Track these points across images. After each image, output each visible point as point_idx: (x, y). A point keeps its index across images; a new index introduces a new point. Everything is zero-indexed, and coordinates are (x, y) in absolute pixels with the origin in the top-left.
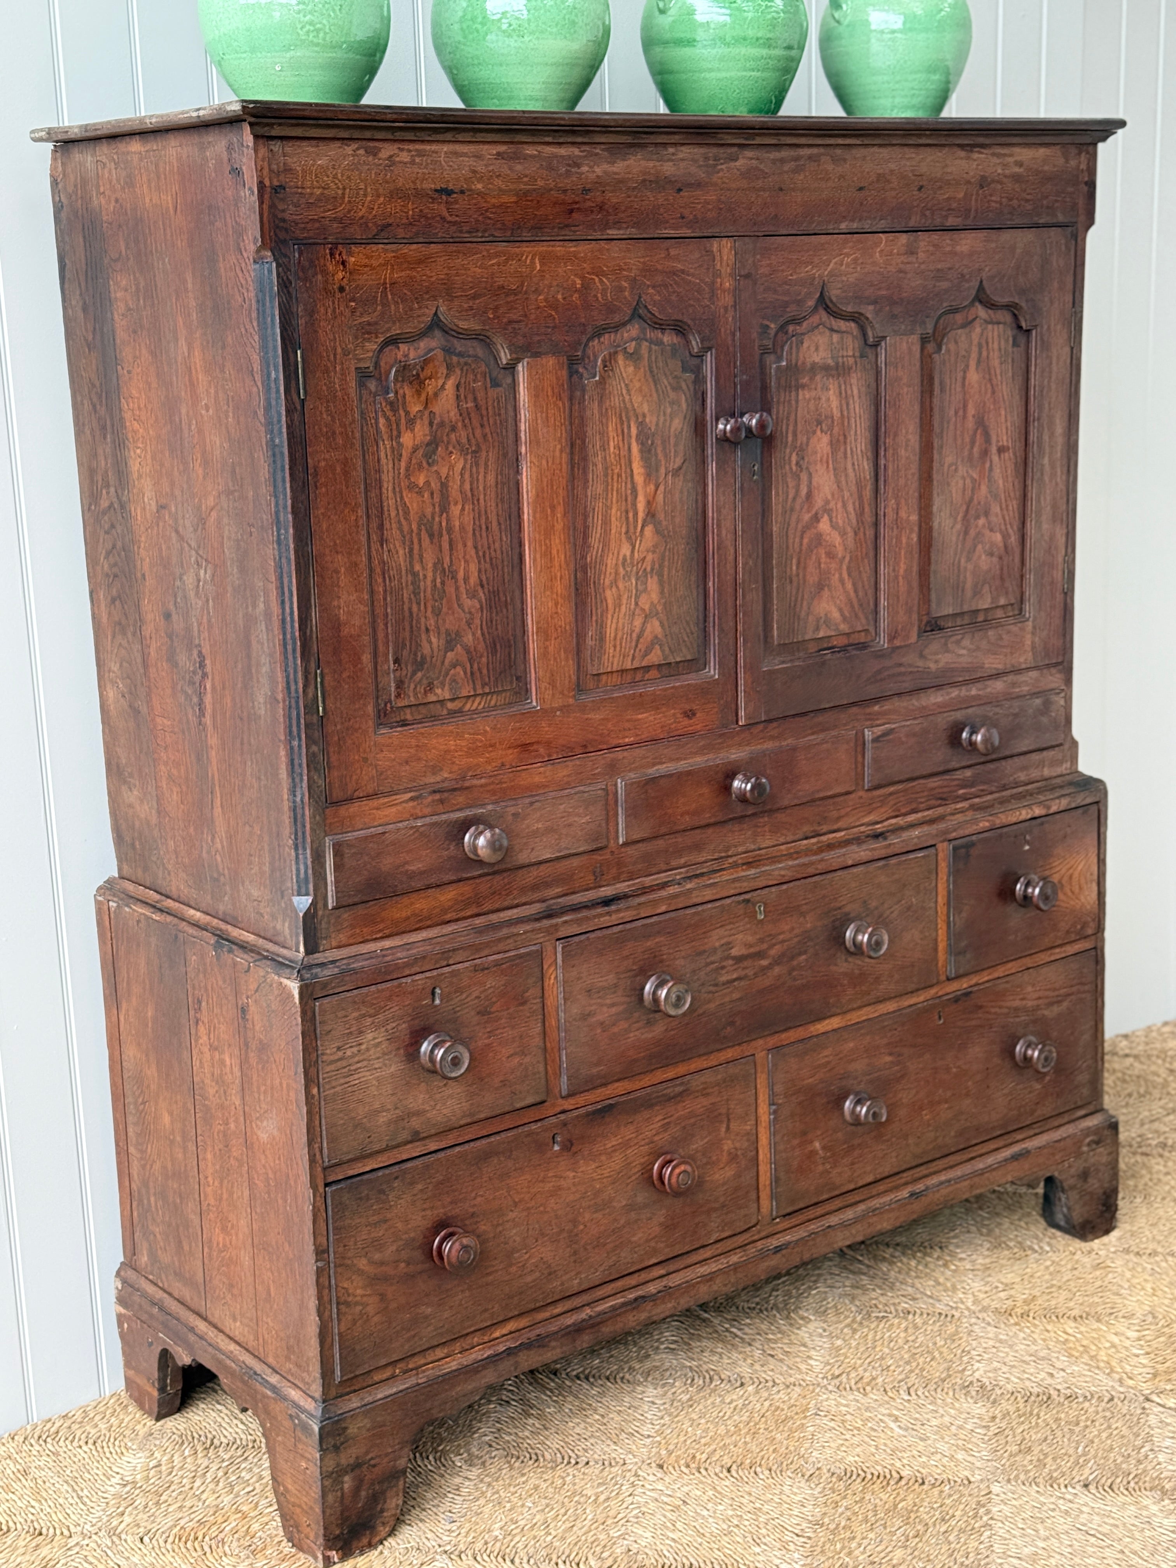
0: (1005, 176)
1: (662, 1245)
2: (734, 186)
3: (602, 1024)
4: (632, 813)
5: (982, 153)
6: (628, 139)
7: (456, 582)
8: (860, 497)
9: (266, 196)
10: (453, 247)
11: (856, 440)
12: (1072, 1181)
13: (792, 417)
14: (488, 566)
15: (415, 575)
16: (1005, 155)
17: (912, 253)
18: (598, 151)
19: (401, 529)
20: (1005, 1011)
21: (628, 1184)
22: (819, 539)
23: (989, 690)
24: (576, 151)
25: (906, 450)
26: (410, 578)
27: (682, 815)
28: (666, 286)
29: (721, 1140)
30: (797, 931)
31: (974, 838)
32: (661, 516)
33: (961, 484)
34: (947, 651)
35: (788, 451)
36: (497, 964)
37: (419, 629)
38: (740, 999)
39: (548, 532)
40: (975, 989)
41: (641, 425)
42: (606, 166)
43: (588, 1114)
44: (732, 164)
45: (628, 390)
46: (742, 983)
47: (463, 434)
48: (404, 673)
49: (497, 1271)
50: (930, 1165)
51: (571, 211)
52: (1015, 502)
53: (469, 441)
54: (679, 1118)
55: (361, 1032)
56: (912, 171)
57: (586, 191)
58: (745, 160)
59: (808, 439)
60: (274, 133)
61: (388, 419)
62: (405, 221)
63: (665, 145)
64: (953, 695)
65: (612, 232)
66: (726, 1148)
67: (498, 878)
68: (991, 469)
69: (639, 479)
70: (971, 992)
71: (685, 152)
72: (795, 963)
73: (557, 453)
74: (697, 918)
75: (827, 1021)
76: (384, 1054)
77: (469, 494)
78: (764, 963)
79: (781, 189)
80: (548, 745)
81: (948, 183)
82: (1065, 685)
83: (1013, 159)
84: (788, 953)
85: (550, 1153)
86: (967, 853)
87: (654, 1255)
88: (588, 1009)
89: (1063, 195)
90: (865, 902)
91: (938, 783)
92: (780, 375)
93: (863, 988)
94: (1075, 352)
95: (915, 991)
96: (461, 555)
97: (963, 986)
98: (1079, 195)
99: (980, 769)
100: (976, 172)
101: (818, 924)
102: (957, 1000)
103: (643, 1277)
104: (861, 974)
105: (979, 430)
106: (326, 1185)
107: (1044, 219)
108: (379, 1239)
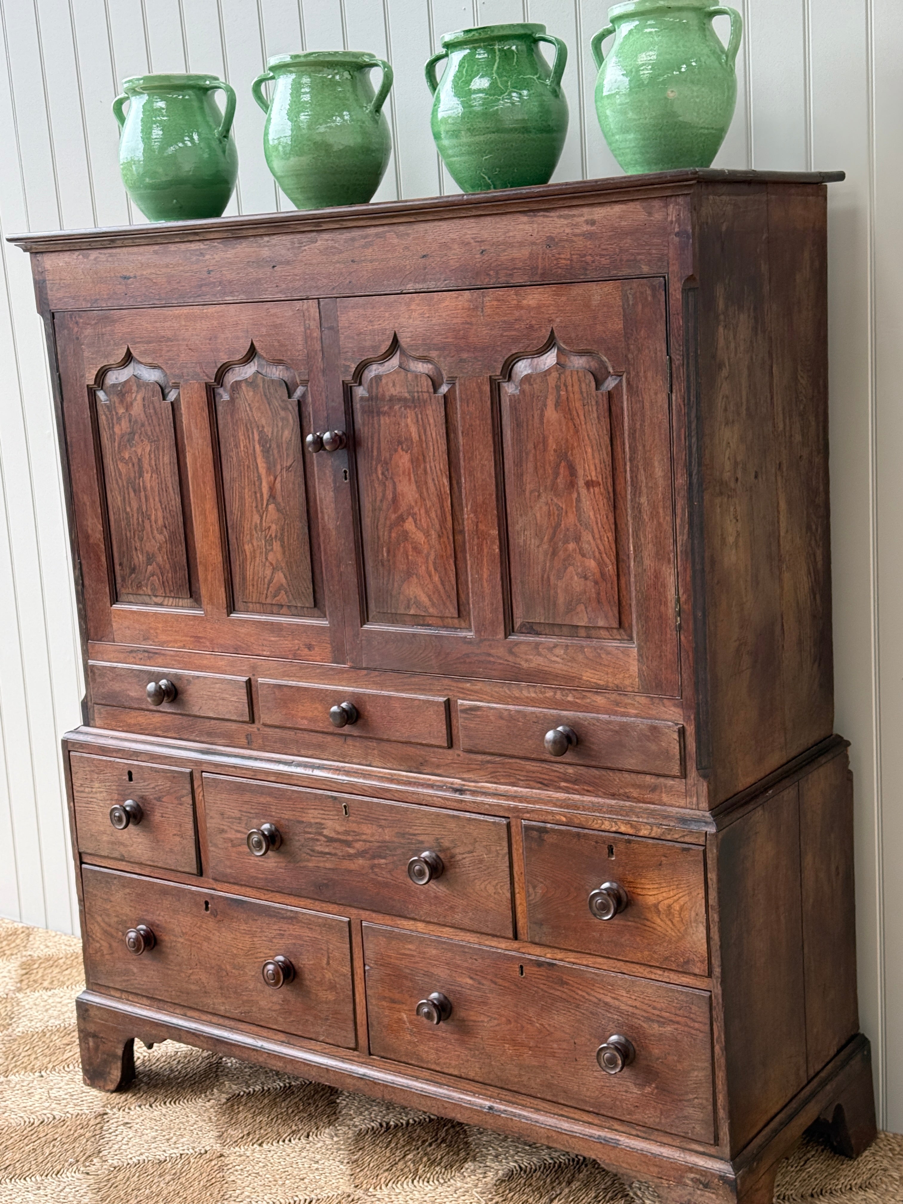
0: (575, 235)
2: (314, 261)
3: (232, 841)
5: (548, 217)
7: (151, 522)
8: (442, 507)
10: (133, 312)
11: (434, 460)
13: (376, 436)
14: (168, 515)
15: (127, 513)
16: (574, 216)
17: (477, 307)
18: (216, 244)
19: (117, 483)
22: (405, 535)
23: (588, 701)
24: (202, 246)
25: (482, 473)
26: (125, 515)
27: (303, 718)
28: (270, 335)
29: (323, 969)
30: (377, 838)
31: (549, 825)
32: (279, 499)
34: (540, 654)
35: (374, 463)
37: (131, 547)
38: (333, 869)
40: (562, 964)
41: (261, 432)
42: (221, 254)
43: (227, 899)
44: (313, 245)
45: (251, 409)
46: (333, 858)
47: (149, 429)
48: (125, 572)
51: (201, 286)
52: (610, 534)
53: (152, 433)
54: (290, 935)
55: (92, 781)
56: (472, 238)
57: (210, 272)
58: (321, 242)
59: (391, 456)
61: (106, 416)
62: (106, 297)
63: (262, 236)
64: (547, 695)
65: (229, 299)
66: (327, 976)
68: (578, 500)
69: (263, 471)
70: (555, 964)
71: (276, 239)
72: (376, 862)
73: (205, 447)
74: (296, 795)
76: (105, 799)
77: (155, 468)
78: (351, 851)
80: (211, 641)
81: (511, 245)
82: (684, 721)
83: (583, 219)
84: (370, 852)
85: (203, 912)
86: (540, 837)
87: (276, 1024)
88: (222, 827)
89: (647, 248)
90: (437, 839)
91: (536, 768)
92: (364, 404)
93: (439, 909)
94: (674, 398)
95: (494, 936)
96: (152, 506)
97: (547, 955)
98: (668, 246)
99: (583, 770)
100: (541, 233)
101: (396, 840)
102: (539, 964)
103: (270, 1034)
104: (436, 897)
105: (563, 464)
106: (82, 863)
107: (626, 272)
108: (107, 910)
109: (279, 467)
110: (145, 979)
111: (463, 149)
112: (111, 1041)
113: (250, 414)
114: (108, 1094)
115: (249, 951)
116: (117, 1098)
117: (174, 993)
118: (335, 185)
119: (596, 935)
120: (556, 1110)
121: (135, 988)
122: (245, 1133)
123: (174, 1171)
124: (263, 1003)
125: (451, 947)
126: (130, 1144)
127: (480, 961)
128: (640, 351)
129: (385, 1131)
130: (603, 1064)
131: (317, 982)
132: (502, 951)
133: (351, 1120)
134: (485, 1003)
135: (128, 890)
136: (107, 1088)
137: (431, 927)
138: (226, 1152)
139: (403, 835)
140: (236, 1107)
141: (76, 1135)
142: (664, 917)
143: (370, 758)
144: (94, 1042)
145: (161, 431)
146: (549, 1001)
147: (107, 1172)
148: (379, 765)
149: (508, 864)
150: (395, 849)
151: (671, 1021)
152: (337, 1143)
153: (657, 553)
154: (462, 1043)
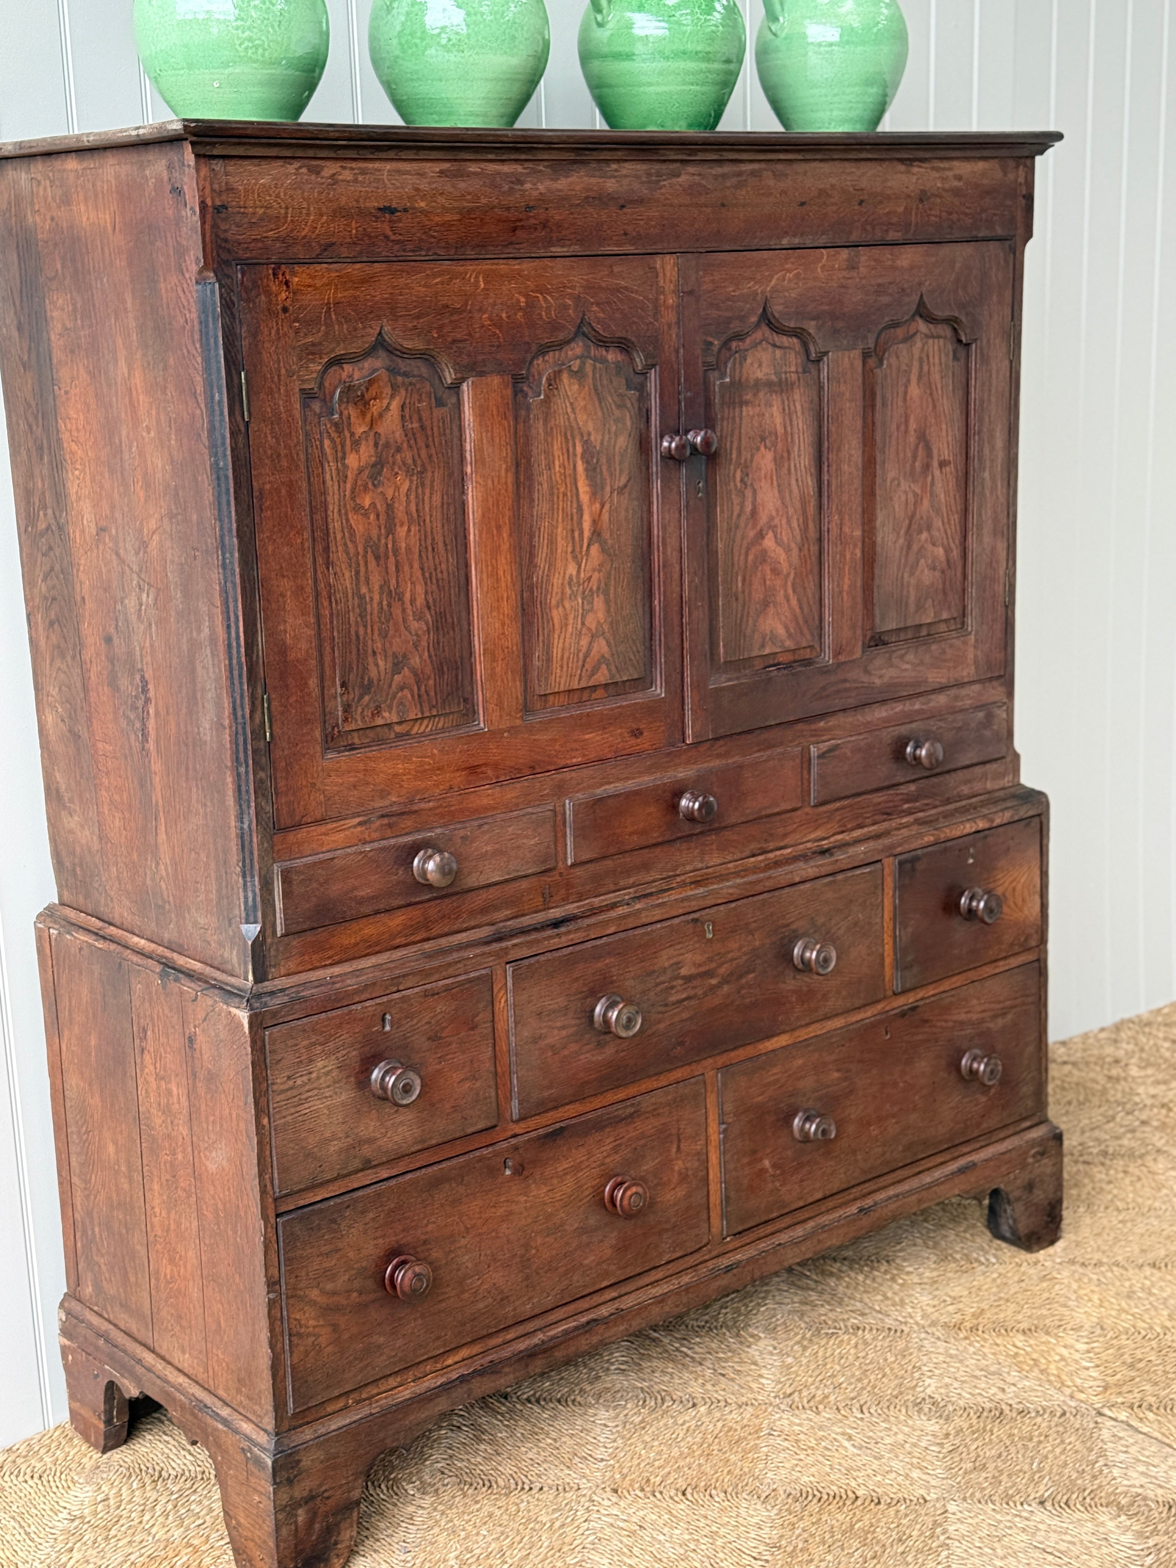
0: (945, 190)
1: (613, 1268)
2: (676, 202)
3: (552, 1047)
4: (580, 834)
5: (921, 167)
6: (572, 156)
7: (403, 603)
8: (804, 512)
9: (209, 217)
10: (396, 266)
11: (799, 456)
12: (1017, 1193)
13: (737, 432)
14: (434, 587)
15: (362, 597)
16: (944, 169)
17: (853, 268)
18: (541, 168)
19: (347, 551)
20: (950, 1024)
21: (579, 1207)
22: (764, 555)
23: (932, 704)
24: (519, 168)
25: (849, 465)
26: (356, 601)
27: (630, 834)
28: (609, 303)
29: (671, 1161)
30: (744, 950)
31: (919, 852)
32: (606, 535)
33: (903, 498)
34: (892, 666)
35: (732, 467)
36: (448, 989)
37: (366, 651)
38: (691, 1018)
39: (496, 551)
40: (922, 1003)
41: (586, 443)
42: (548, 183)
43: (539, 1138)
44: (674, 180)
45: (573, 409)
46: (693, 1002)
47: (409, 455)
48: (351, 696)
49: (449, 1298)
50: (878, 1180)
51: (515, 229)
52: (956, 516)
53: (414, 461)
54: (629, 1140)
55: (311, 1061)
56: (853, 186)
57: (529, 208)
58: (688, 175)
59: (752, 456)
60: (215, 152)
61: (333, 441)
62: (349, 240)
63: (607, 161)
64: (897, 710)
65: (557, 250)
66: (677, 1168)
67: (447, 901)
68: (933, 483)
69: (585, 498)
70: (917, 1007)
71: (628, 168)
72: (744, 981)
73: (503, 473)
74: (647, 938)
75: (775, 1039)
76: (335, 1082)
77: (415, 516)
78: (714, 981)
79: (723, 205)
81: (888, 196)
83: (952, 173)
84: (737, 970)
85: (502, 1177)
86: (911, 868)
88: (539, 1032)
89: (1002, 209)
90: (812, 919)
91: (882, 798)
92: (722, 392)
93: (811, 1005)
94: (1014, 365)
95: (863, 1006)
96: (408, 577)
97: (910, 1001)
98: (1017, 208)
99: (924, 783)
100: (915, 186)
101: (768, 941)
102: (902, 1015)
104: (809, 991)
105: (921, 445)
106: (275, 1217)
108: (330, 1269)
109: (608, 489)
113: (572, 416)
127: (847, 1044)
128: (990, 317)
131: (664, 1184)
132: (868, 1021)
134: (851, 1092)
137: (797, 1033)
139: (773, 932)
143: (708, 857)
145: (430, 457)
146: (912, 1051)
150: (766, 954)
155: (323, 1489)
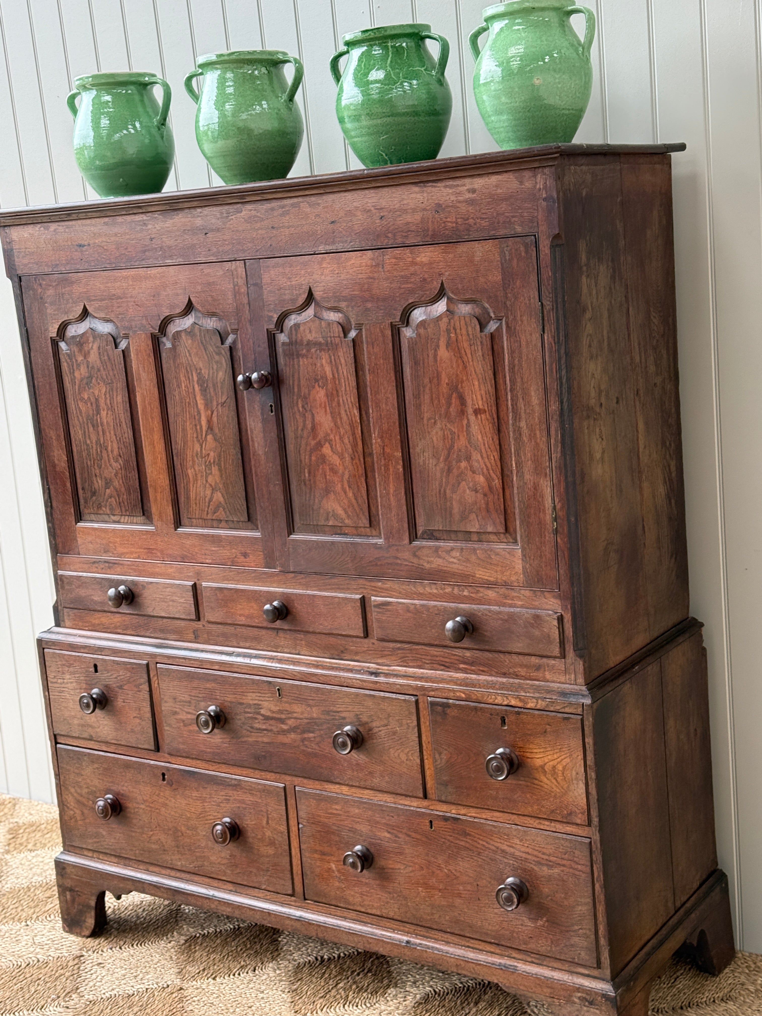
0: (459, 202)
1: (229, 871)
2: (240, 228)
3: (183, 721)
5: (435, 187)
7: (108, 452)
8: (354, 434)
11: (346, 394)
13: (296, 375)
14: (123, 446)
15: (88, 445)
16: (458, 185)
17: (378, 265)
18: (157, 215)
19: (78, 420)
22: (323, 459)
24: (145, 217)
25: (386, 404)
26: (85, 447)
27: (240, 615)
28: (204, 292)
29: (263, 827)
30: (306, 715)
31: (451, 701)
32: (216, 430)
33: (440, 434)
34: (439, 557)
35: (295, 398)
36: (125, 664)
37: (92, 474)
38: (269, 743)
41: (199, 374)
42: (161, 224)
43: (180, 770)
44: (238, 215)
45: (190, 354)
46: (269, 734)
47: (104, 373)
48: (87, 495)
51: (144, 252)
52: (495, 454)
53: (107, 377)
54: (235, 800)
55: (63, 673)
56: (373, 206)
57: (152, 239)
58: (246, 212)
59: (309, 391)
61: (68, 363)
62: (64, 262)
63: (195, 208)
65: (169, 261)
66: (267, 834)
68: (468, 425)
69: (201, 407)
70: (459, 819)
71: (206, 211)
72: (306, 736)
73: (152, 388)
74: (237, 681)
75: (337, 786)
76: (75, 689)
77: (110, 406)
78: (285, 727)
80: (162, 552)
81: (405, 211)
82: (562, 610)
83: (466, 188)
84: (301, 727)
85: (161, 782)
86: (444, 711)
87: (225, 875)
88: (175, 709)
89: (520, 211)
90: (357, 715)
91: (439, 653)
92: (285, 348)
93: (360, 775)
94: (546, 338)
95: (406, 796)
96: (109, 438)
97: (453, 811)
98: (538, 210)
99: (478, 654)
100: (430, 201)
101: (323, 717)
102: (446, 819)
103: (220, 884)
104: (358, 764)
105: (454, 395)
106: (56, 743)
107: (502, 232)
108: (79, 782)
109: (215, 403)
110: (112, 840)
111: (364, 131)
112: (85, 894)
113: (189, 358)
114: (84, 939)
115: (200, 814)
116: (91, 943)
117: (137, 852)
118: (257, 163)
119: (494, 793)
120: (463, 943)
121: (105, 848)
122: (201, 969)
123: (141, 1003)
124: (213, 858)
125: (370, 806)
126: (104, 981)
127: (396, 817)
128: (516, 298)
129: (320, 964)
130: (502, 903)
131: (259, 839)
132: (415, 809)
133: (291, 955)
134: (401, 853)
135: (96, 766)
136: (83, 934)
137: (353, 790)
138: (185, 985)
139: (328, 713)
140: (193, 947)
141: (57, 975)
142: (549, 776)
143: (298, 647)
144: (71, 896)
145: (115, 376)
146: (455, 850)
147: (84, 1006)
148: (307, 653)
149: (417, 735)
150: (321, 724)
151: (559, 864)
152: (279, 975)
153: (536, 468)
154: (383, 887)
155: (77, 889)
